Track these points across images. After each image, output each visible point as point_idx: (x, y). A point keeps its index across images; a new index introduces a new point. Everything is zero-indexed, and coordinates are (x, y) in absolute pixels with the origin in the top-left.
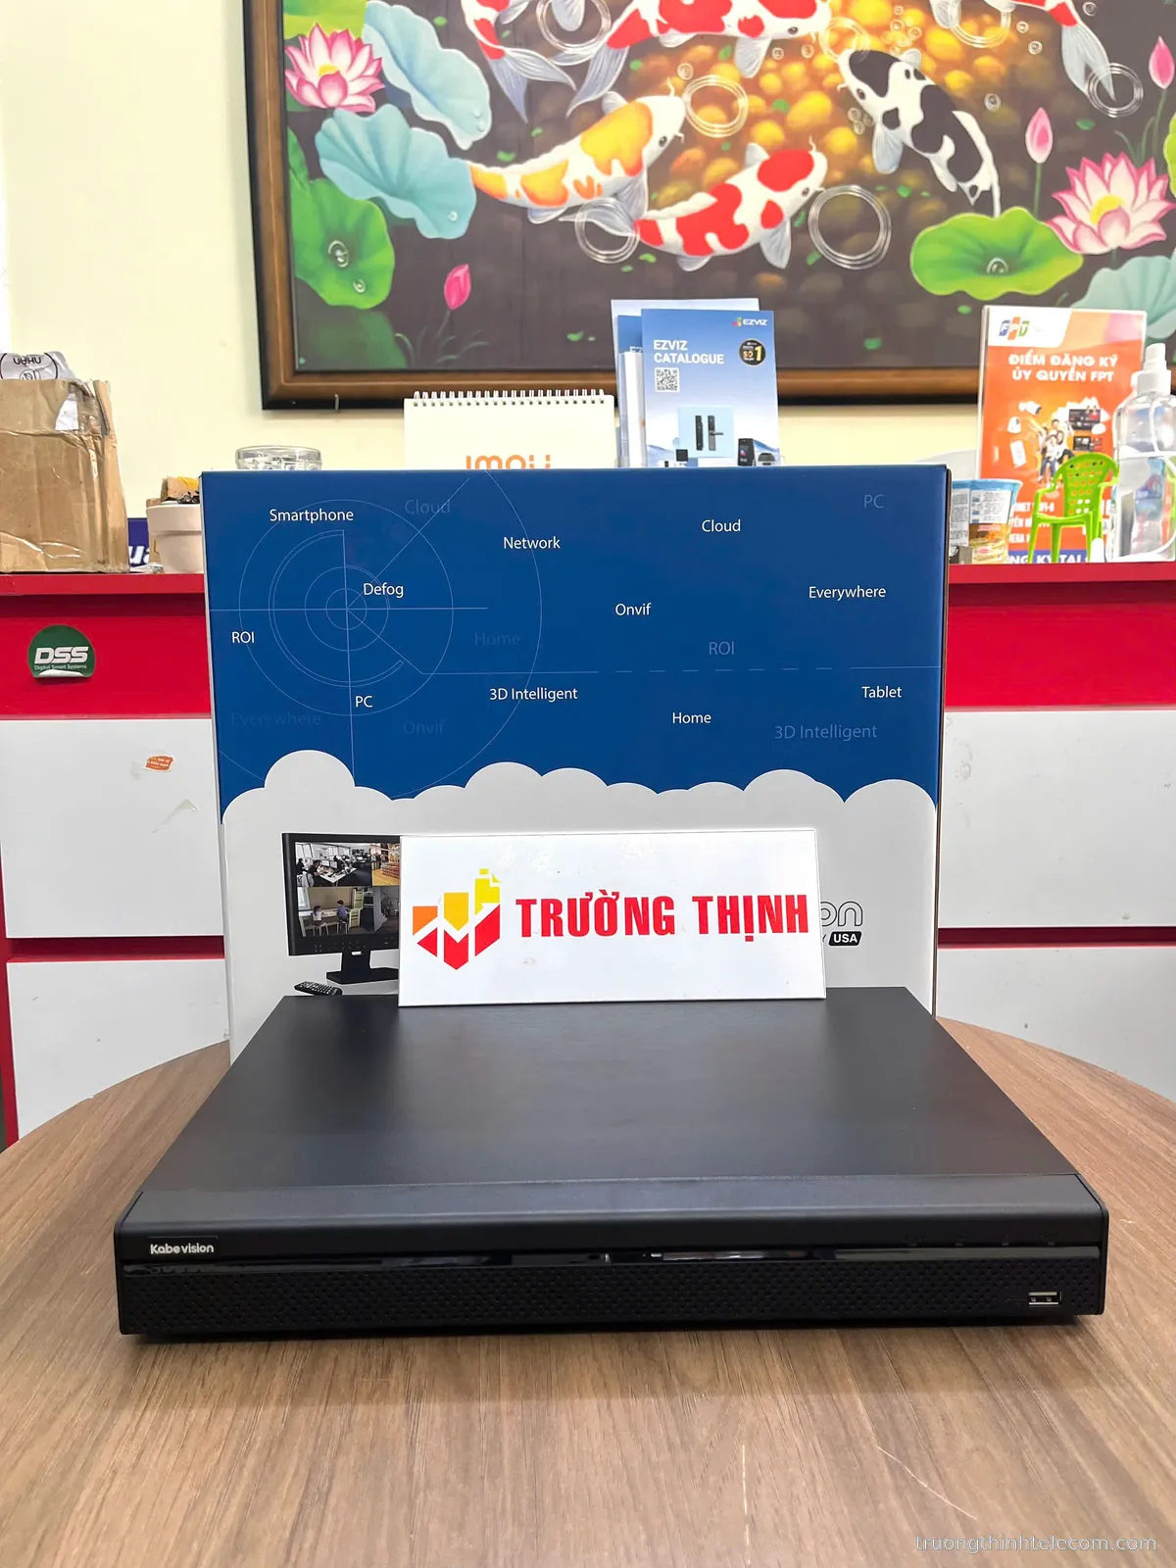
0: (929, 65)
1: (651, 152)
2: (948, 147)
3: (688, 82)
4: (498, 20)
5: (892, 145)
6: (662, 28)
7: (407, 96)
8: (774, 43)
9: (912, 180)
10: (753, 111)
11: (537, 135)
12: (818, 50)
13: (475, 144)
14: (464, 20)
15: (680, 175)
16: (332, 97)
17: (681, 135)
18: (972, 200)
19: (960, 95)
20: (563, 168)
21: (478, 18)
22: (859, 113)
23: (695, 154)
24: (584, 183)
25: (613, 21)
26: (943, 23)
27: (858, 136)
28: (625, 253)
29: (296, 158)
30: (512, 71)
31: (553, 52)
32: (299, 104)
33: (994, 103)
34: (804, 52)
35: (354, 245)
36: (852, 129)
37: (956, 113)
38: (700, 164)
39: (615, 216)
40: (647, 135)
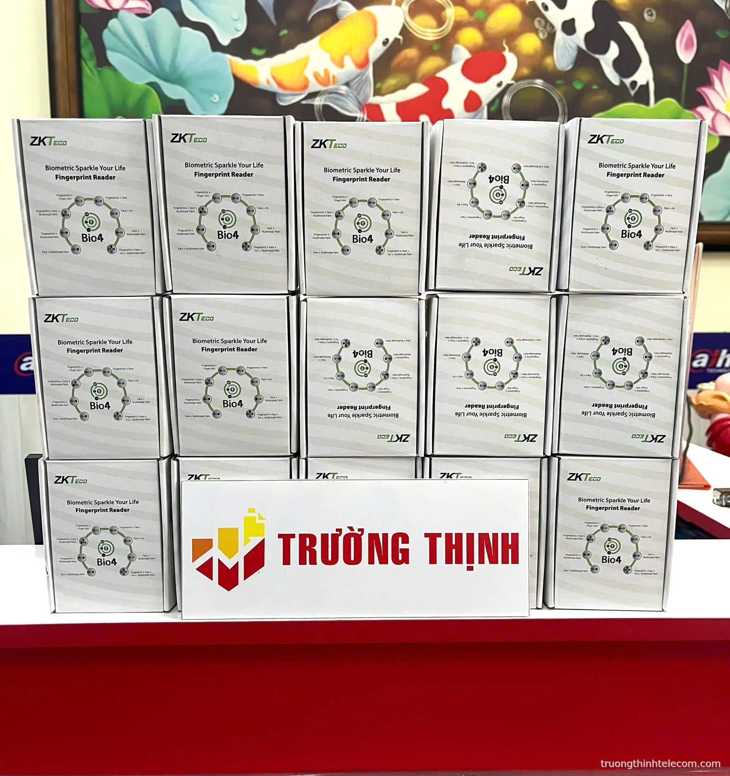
1: (376, 50)
2: (614, 50)
5: (569, 48)
9: (585, 76)
10: (458, 19)
11: (284, 35)
13: (233, 41)
15: (400, 70)
16: (116, 3)
17: (401, 38)
18: (633, 93)
19: (624, 8)
20: (305, 62)
22: (543, 22)
23: (411, 53)
24: (322, 74)
27: (541, 40)
29: (87, 50)
32: (90, 7)
33: (651, 15)
36: (538, 34)
37: (621, 23)
38: (416, 61)
39: (346, 100)
40: (373, 35)
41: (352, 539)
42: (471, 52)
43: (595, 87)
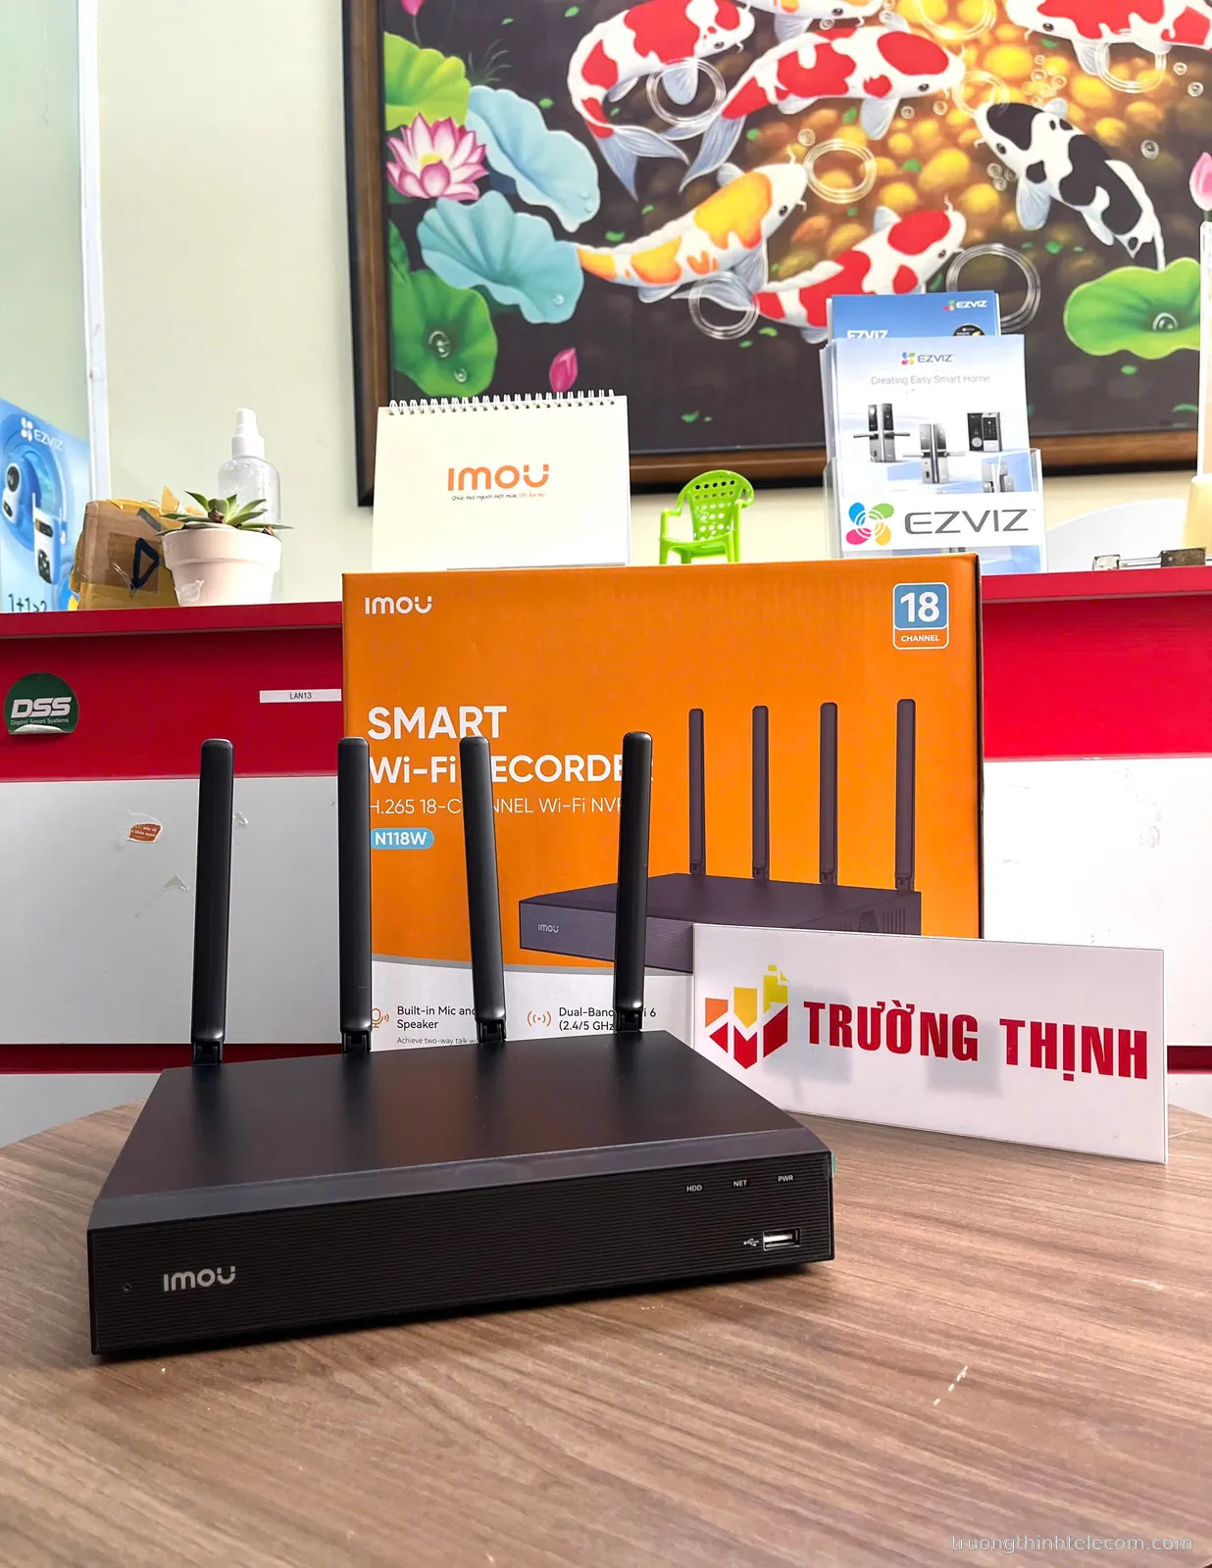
0: (1076, 115)
1: (771, 222)
2: (1102, 199)
3: (809, 148)
4: (606, 99)
5: (1037, 198)
6: (781, 95)
7: (511, 182)
8: (903, 102)
9: (1062, 234)
10: (882, 173)
11: (649, 212)
12: (952, 105)
13: (583, 226)
14: (571, 101)
15: (803, 245)
16: (434, 187)
17: (804, 204)
18: (1132, 253)
19: (1112, 143)
20: (676, 245)
21: (586, 98)
22: (999, 168)
23: (819, 222)
24: (699, 258)
25: (728, 89)
26: (1091, 70)
27: (999, 192)
28: (744, 327)
29: (397, 251)
30: (621, 149)
31: (665, 127)
32: (401, 195)
33: (1153, 149)
34: (936, 109)
35: (455, 333)
36: (992, 185)
37: (1108, 162)
38: (824, 233)
39: (732, 291)
40: (765, 205)
42: (901, 214)
43: (1078, 249)
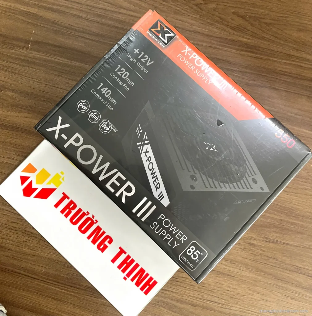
41: (90, 221)
